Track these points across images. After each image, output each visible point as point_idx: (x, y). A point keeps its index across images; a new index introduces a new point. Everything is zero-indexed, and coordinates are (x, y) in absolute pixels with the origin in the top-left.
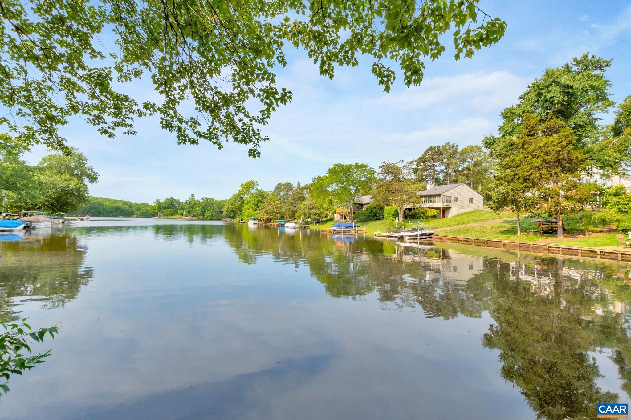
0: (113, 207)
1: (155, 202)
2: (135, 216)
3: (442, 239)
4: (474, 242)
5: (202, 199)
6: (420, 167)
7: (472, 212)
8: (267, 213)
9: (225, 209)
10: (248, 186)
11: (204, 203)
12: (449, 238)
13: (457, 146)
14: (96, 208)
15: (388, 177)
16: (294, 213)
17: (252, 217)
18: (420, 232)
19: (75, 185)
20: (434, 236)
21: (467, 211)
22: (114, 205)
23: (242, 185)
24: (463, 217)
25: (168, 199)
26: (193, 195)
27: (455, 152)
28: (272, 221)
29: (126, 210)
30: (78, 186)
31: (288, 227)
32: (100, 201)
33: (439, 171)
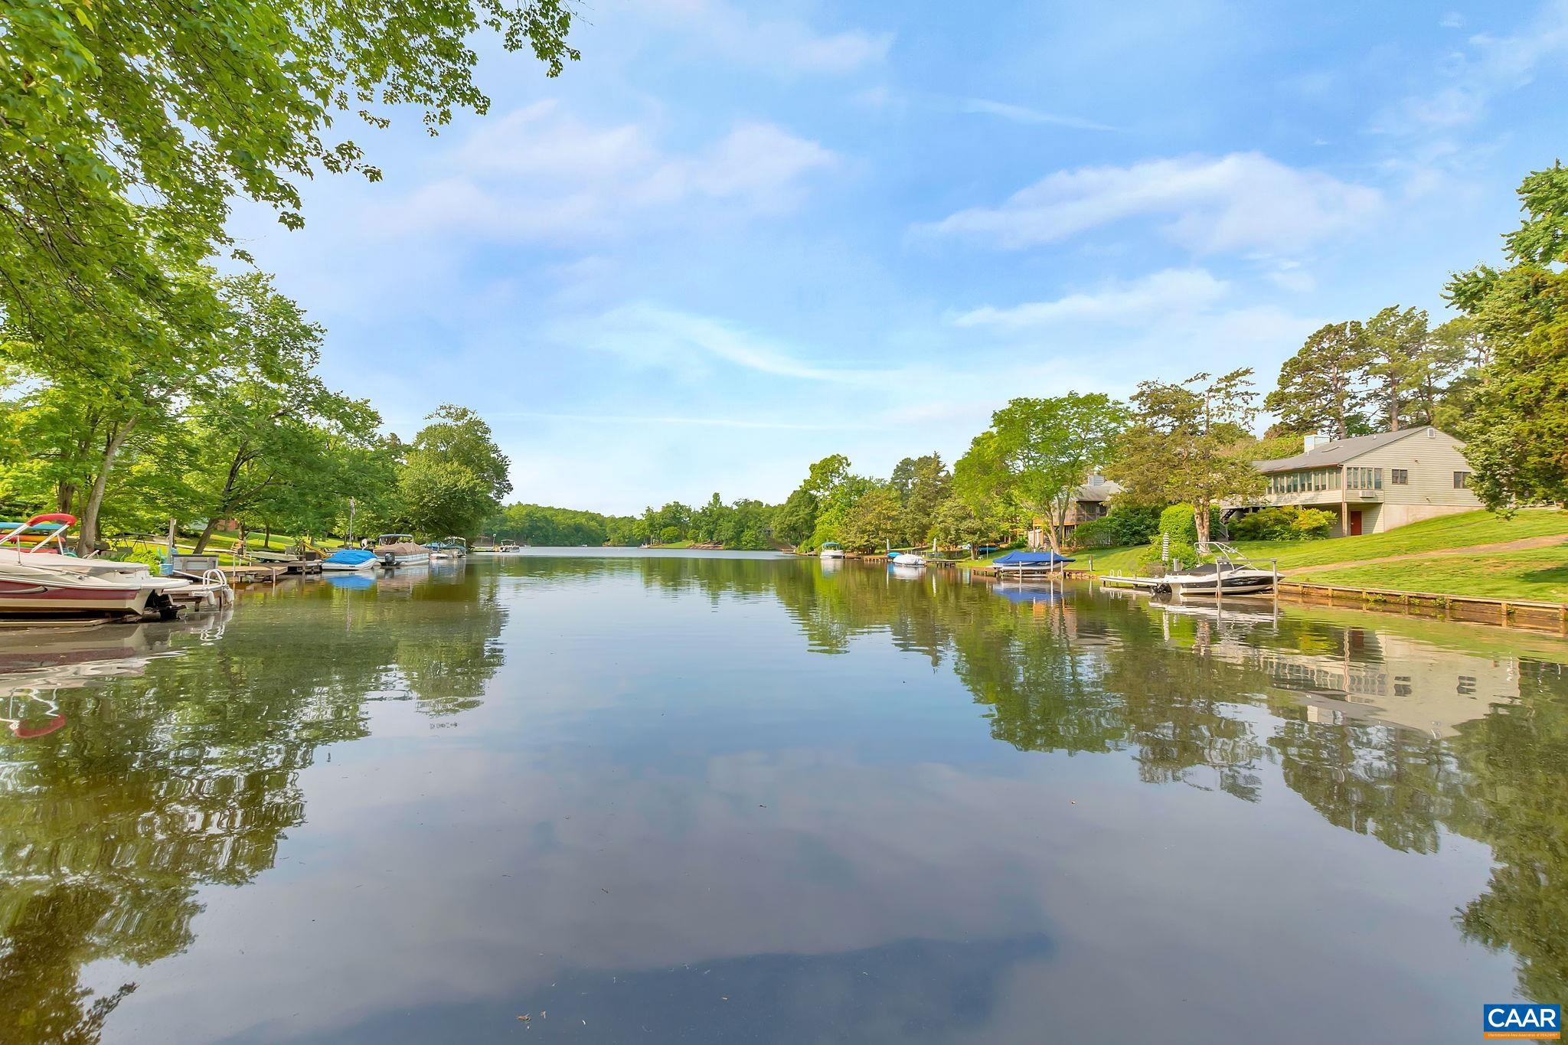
0: (569, 526)
1: (645, 513)
2: (609, 543)
3: (1308, 594)
4: (1410, 604)
5: (736, 503)
6: (1292, 389)
7: (1465, 516)
8: (864, 532)
9: (774, 525)
10: (827, 469)
11: (740, 512)
12: (1330, 593)
13: (1424, 313)
14: (540, 528)
15: (1160, 423)
16: (924, 530)
17: (832, 542)
18: (1225, 575)
19: (468, 483)
20: (1275, 586)
21: (1446, 511)
22: (571, 522)
23: (813, 468)
24: (1424, 530)
25: (669, 506)
26: (716, 496)
27: (1419, 333)
28: (877, 551)
29: (593, 531)
30: (471, 484)
31: (900, 565)
32: (548, 514)
33: (1360, 396)
